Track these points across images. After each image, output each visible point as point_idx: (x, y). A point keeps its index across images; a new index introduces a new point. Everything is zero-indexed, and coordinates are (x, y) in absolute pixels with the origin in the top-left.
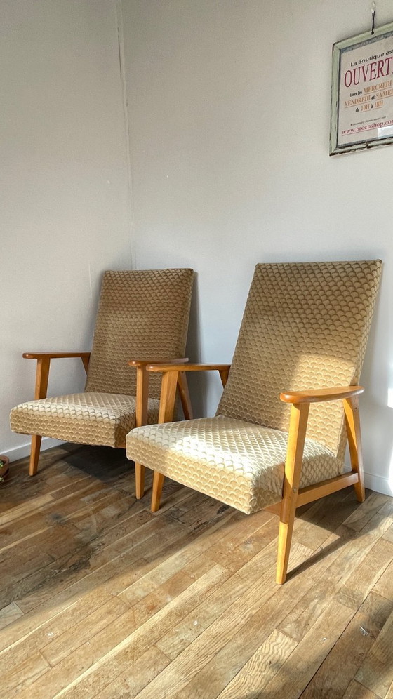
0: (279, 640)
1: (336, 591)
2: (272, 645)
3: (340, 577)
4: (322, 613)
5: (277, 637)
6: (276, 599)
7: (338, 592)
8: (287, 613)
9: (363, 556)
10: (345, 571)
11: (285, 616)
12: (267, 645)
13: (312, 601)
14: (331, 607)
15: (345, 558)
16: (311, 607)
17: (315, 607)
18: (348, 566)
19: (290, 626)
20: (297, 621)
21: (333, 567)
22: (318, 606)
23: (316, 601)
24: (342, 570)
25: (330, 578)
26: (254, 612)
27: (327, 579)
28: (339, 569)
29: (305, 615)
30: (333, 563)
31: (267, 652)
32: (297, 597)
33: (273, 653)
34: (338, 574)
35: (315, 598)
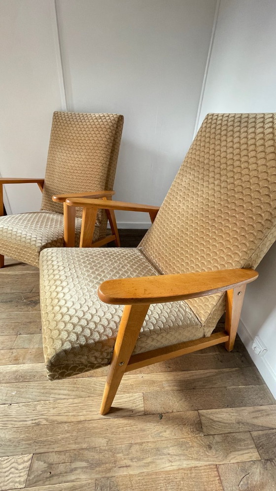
0: (20, 467)
1: (108, 475)
2: (13, 465)
3: (128, 462)
4: (73, 481)
5: (24, 462)
6: (66, 428)
7: (108, 478)
8: (56, 450)
9: (175, 466)
10: (141, 463)
11: (51, 450)
12: (13, 460)
13: (82, 460)
14: (85, 485)
15: (158, 450)
16: (74, 466)
17: (76, 469)
18: (149, 460)
19: (42, 463)
20: (50, 465)
21: (137, 447)
22: (79, 471)
23: (84, 464)
24: (139, 459)
25: (121, 455)
26: (44, 422)
27: (118, 453)
28: (139, 454)
29: (62, 468)
30: (141, 444)
31: (4, 466)
32: (79, 443)
33: (5, 472)
34: (131, 460)
35: (87, 461)
